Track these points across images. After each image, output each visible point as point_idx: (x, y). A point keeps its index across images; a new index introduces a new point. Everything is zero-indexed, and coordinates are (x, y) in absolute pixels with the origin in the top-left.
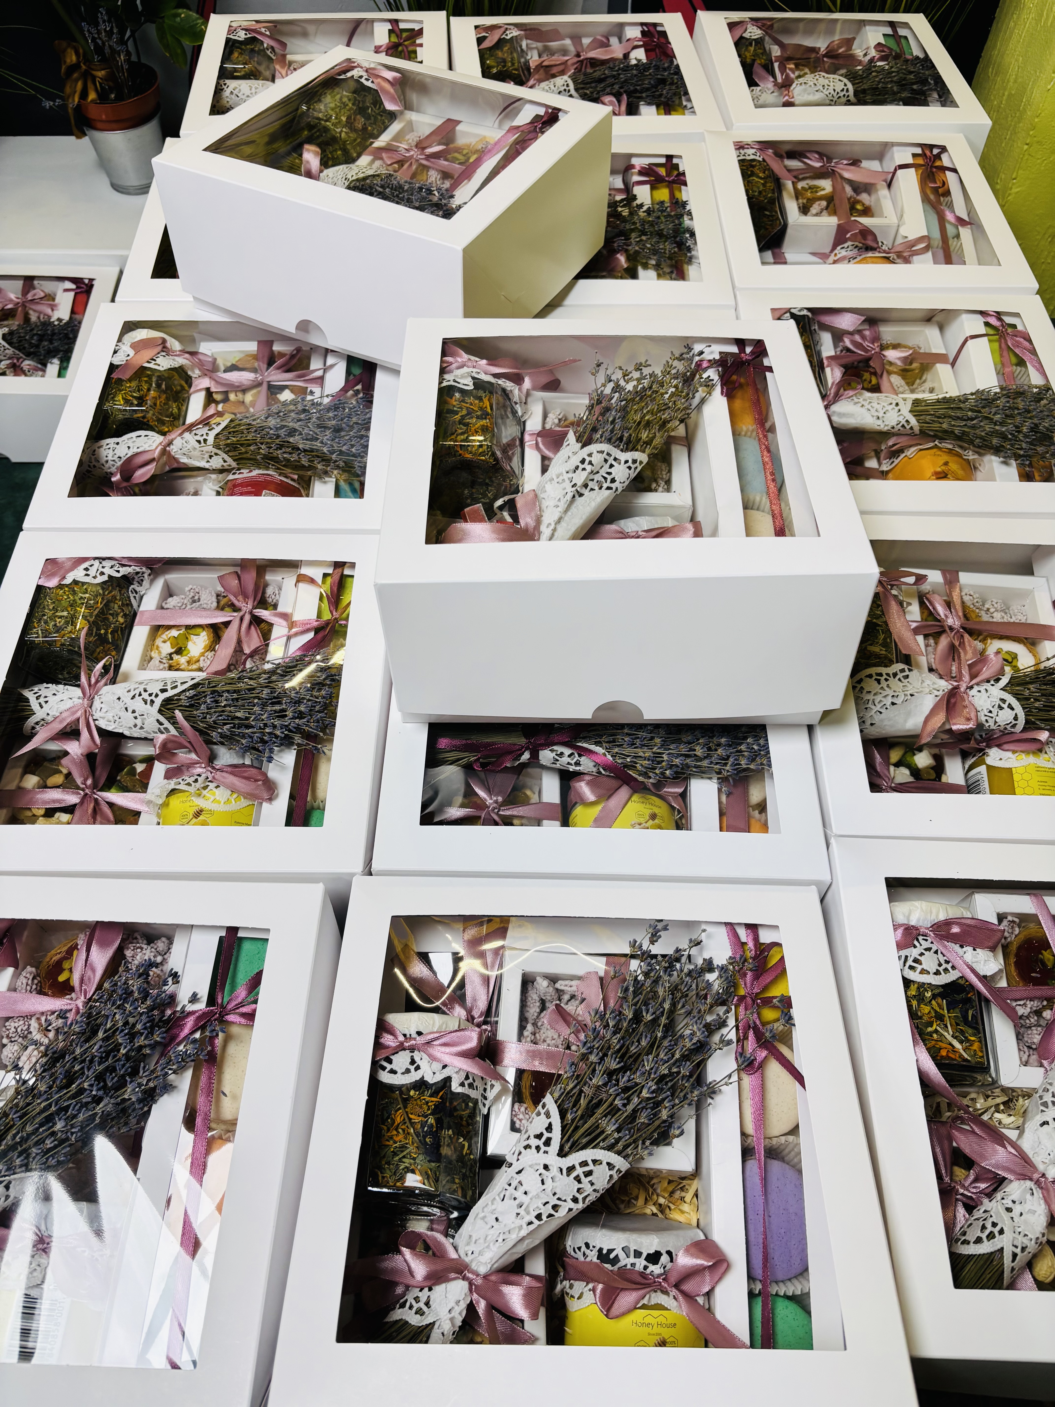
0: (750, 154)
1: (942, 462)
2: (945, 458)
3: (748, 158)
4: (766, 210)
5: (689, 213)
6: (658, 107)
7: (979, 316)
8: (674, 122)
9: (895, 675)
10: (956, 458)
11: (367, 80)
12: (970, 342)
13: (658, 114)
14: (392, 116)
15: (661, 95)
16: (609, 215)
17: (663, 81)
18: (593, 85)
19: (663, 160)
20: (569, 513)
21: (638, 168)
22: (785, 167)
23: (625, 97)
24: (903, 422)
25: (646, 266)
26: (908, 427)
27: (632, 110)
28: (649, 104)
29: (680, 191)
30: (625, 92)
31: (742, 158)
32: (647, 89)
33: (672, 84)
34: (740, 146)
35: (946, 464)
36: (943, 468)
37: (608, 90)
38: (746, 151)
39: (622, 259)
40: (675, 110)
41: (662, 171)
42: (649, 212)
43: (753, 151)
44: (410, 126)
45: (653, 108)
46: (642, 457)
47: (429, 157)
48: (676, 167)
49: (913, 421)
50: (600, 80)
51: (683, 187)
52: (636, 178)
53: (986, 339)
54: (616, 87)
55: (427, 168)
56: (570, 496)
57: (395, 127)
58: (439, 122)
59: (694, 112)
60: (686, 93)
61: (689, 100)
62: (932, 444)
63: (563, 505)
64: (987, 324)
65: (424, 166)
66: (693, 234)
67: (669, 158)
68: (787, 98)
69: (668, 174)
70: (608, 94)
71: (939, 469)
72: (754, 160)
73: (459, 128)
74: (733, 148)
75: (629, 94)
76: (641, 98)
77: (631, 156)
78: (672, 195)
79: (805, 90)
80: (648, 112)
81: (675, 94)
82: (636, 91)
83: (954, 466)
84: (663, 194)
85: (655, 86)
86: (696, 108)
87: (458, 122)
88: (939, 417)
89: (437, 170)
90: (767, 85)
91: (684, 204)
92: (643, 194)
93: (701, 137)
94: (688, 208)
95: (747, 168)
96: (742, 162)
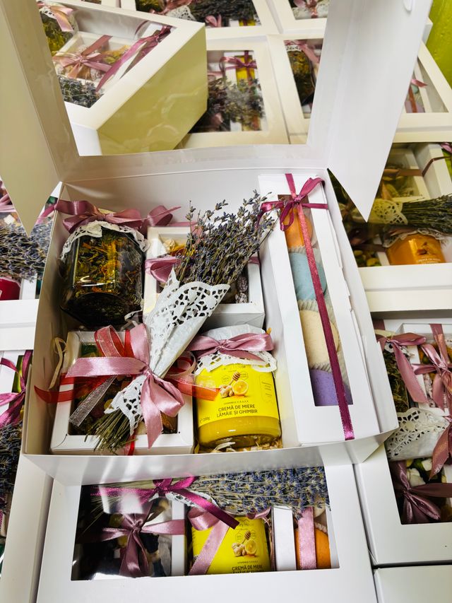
0: (294, 48)
1: (423, 243)
2: (425, 240)
3: (293, 50)
4: (305, 81)
5: (259, 86)
6: (240, 21)
7: (439, 145)
8: (249, 30)
9: (409, 417)
10: (431, 240)
11: (50, 14)
12: (434, 162)
13: (240, 25)
14: (70, 36)
15: (241, 14)
16: (210, 89)
17: (242, 6)
18: (202, 10)
19: (243, 54)
20: (172, 339)
21: (228, 60)
22: (315, 54)
23: (220, 17)
24: (398, 219)
25: (234, 121)
26: (401, 222)
27: (225, 24)
28: (235, 20)
29: (253, 71)
30: (220, 13)
31: (289, 50)
32: (233, 11)
33: (247, 7)
34: (288, 43)
35: (425, 244)
36: (424, 247)
37: (210, 12)
38: (291, 46)
39: (219, 116)
40: (250, 23)
41: (243, 61)
42: (234, 86)
43: (296, 46)
44: (81, 41)
45: (237, 22)
46: (227, 287)
47: (91, 60)
48: (250, 57)
49: (404, 218)
50: (206, 7)
51: (255, 70)
52: (227, 65)
53: (444, 160)
54: (215, 11)
55: (89, 68)
56: (172, 326)
57: (71, 42)
58: (98, 38)
59: (260, 24)
60: (255, 13)
61: (257, 17)
62: (415, 232)
63: (166, 335)
64: (444, 150)
65: (88, 67)
66: (261, 100)
67: (247, 52)
68: (313, 13)
69: (246, 62)
70: (210, 15)
71: (421, 248)
72: (296, 51)
73: (110, 41)
74: (283, 44)
75: (223, 15)
76: (229, 16)
77: (224, 52)
78: (249, 75)
79: (324, 8)
80: (234, 25)
81: (249, 13)
82: (226, 13)
83: (430, 246)
84: (243, 74)
85: (238, 9)
86: (261, 21)
87: (110, 37)
88: (420, 215)
89: (97, 70)
90: (302, 6)
91: (256, 81)
92: (231, 75)
93: (264, 39)
94: (258, 83)
95: (293, 56)
96: (290, 53)
